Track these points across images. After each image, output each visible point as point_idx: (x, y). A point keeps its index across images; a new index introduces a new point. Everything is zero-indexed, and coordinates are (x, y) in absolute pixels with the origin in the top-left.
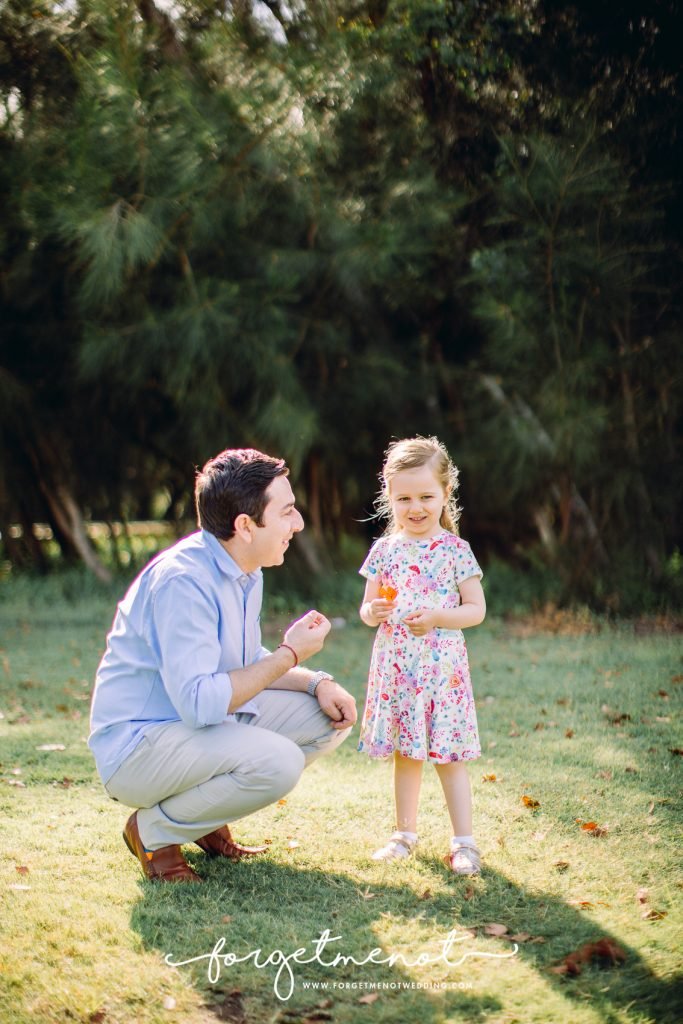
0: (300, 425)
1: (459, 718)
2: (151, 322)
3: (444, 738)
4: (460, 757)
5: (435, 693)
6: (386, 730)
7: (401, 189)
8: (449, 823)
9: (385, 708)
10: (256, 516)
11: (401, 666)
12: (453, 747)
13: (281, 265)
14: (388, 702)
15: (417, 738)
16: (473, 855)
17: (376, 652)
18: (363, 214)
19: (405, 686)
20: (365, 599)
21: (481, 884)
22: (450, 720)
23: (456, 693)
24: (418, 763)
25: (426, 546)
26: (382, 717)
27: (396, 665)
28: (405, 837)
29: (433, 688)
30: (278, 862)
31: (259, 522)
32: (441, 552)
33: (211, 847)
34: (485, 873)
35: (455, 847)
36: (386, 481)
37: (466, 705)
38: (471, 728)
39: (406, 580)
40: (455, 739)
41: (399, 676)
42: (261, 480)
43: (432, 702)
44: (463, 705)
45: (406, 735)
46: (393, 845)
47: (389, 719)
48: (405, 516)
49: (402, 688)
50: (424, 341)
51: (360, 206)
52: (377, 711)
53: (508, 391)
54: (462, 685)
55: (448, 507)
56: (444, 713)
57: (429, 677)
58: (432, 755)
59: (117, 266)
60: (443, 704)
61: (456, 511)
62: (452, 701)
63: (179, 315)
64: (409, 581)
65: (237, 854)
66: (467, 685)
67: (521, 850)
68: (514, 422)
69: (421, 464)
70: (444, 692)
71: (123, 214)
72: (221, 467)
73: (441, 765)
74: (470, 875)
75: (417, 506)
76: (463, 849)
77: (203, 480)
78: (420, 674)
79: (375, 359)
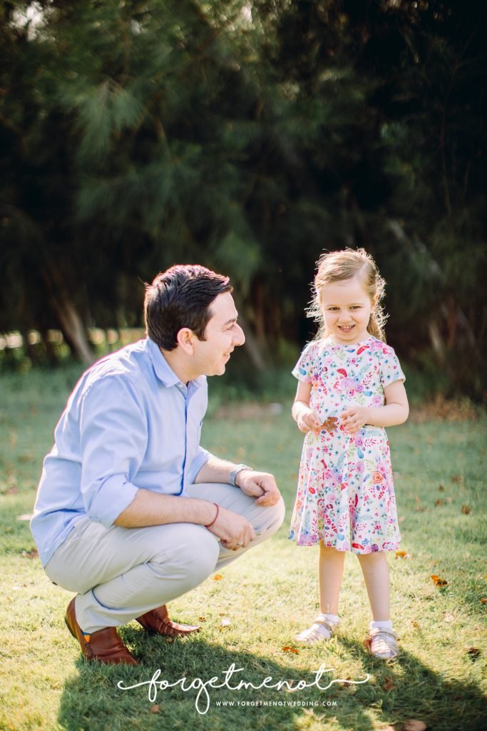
0: (248, 256)
1: (381, 512)
2: (133, 175)
3: (366, 530)
4: (380, 548)
5: (359, 488)
6: (311, 521)
7: (328, 75)
8: (367, 601)
9: (311, 501)
10: (198, 330)
11: (327, 462)
12: (374, 539)
13: (234, 133)
14: (314, 495)
15: (341, 530)
16: (391, 639)
17: (305, 447)
18: (299, 96)
19: (331, 481)
20: (296, 398)
21: (398, 670)
22: (372, 513)
23: (378, 488)
24: (342, 554)
25: (353, 350)
26: (309, 509)
27: (323, 461)
28: (327, 619)
29: (357, 483)
30: (209, 641)
31: (201, 336)
32: (369, 357)
33: (148, 624)
34: (403, 659)
35: (374, 631)
36: (317, 291)
37: (388, 500)
38: (392, 521)
39: (334, 383)
40: (376, 531)
41: (326, 471)
42: (204, 297)
43: (356, 496)
44: (384, 500)
45: (330, 526)
46: (316, 627)
47: (314, 511)
48: (335, 324)
49: (328, 483)
50: (345, 192)
51: (296, 89)
52: (305, 503)
53: (408, 232)
54: (384, 481)
55: (374, 316)
56: (367, 506)
57: (354, 473)
58: (354, 545)
59: (106, 130)
60: (366, 499)
61: (382, 318)
62: (374, 496)
63: (154, 169)
64: (337, 383)
65: (171, 632)
66: (389, 481)
67: (435, 634)
68: (413, 257)
69: (350, 277)
70: (367, 487)
71: (111, 90)
72: (168, 281)
73: (363, 555)
74: (388, 661)
75: (346, 316)
76: (382, 633)
77: (152, 293)
78: (345, 471)
79: (306, 206)
